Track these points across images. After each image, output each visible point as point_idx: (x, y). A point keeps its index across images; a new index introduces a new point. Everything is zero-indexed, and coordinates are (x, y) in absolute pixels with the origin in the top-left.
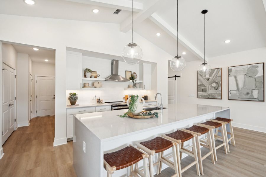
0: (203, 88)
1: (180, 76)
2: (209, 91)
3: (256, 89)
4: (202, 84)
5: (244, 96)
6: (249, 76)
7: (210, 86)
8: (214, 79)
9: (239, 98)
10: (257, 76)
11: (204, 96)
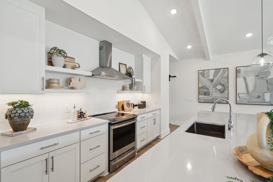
0: (205, 90)
1: (176, 76)
2: (213, 94)
3: (268, 92)
4: (205, 86)
5: (255, 100)
6: (260, 78)
7: (214, 89)
8: (219, 80)
9: (248, 102)
10: (269, 78)
11: (207, 100)
